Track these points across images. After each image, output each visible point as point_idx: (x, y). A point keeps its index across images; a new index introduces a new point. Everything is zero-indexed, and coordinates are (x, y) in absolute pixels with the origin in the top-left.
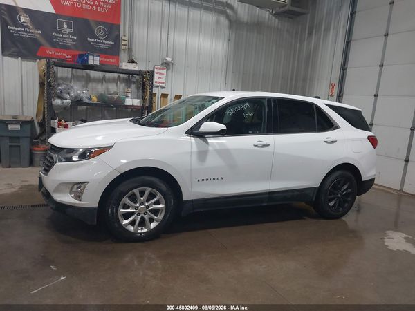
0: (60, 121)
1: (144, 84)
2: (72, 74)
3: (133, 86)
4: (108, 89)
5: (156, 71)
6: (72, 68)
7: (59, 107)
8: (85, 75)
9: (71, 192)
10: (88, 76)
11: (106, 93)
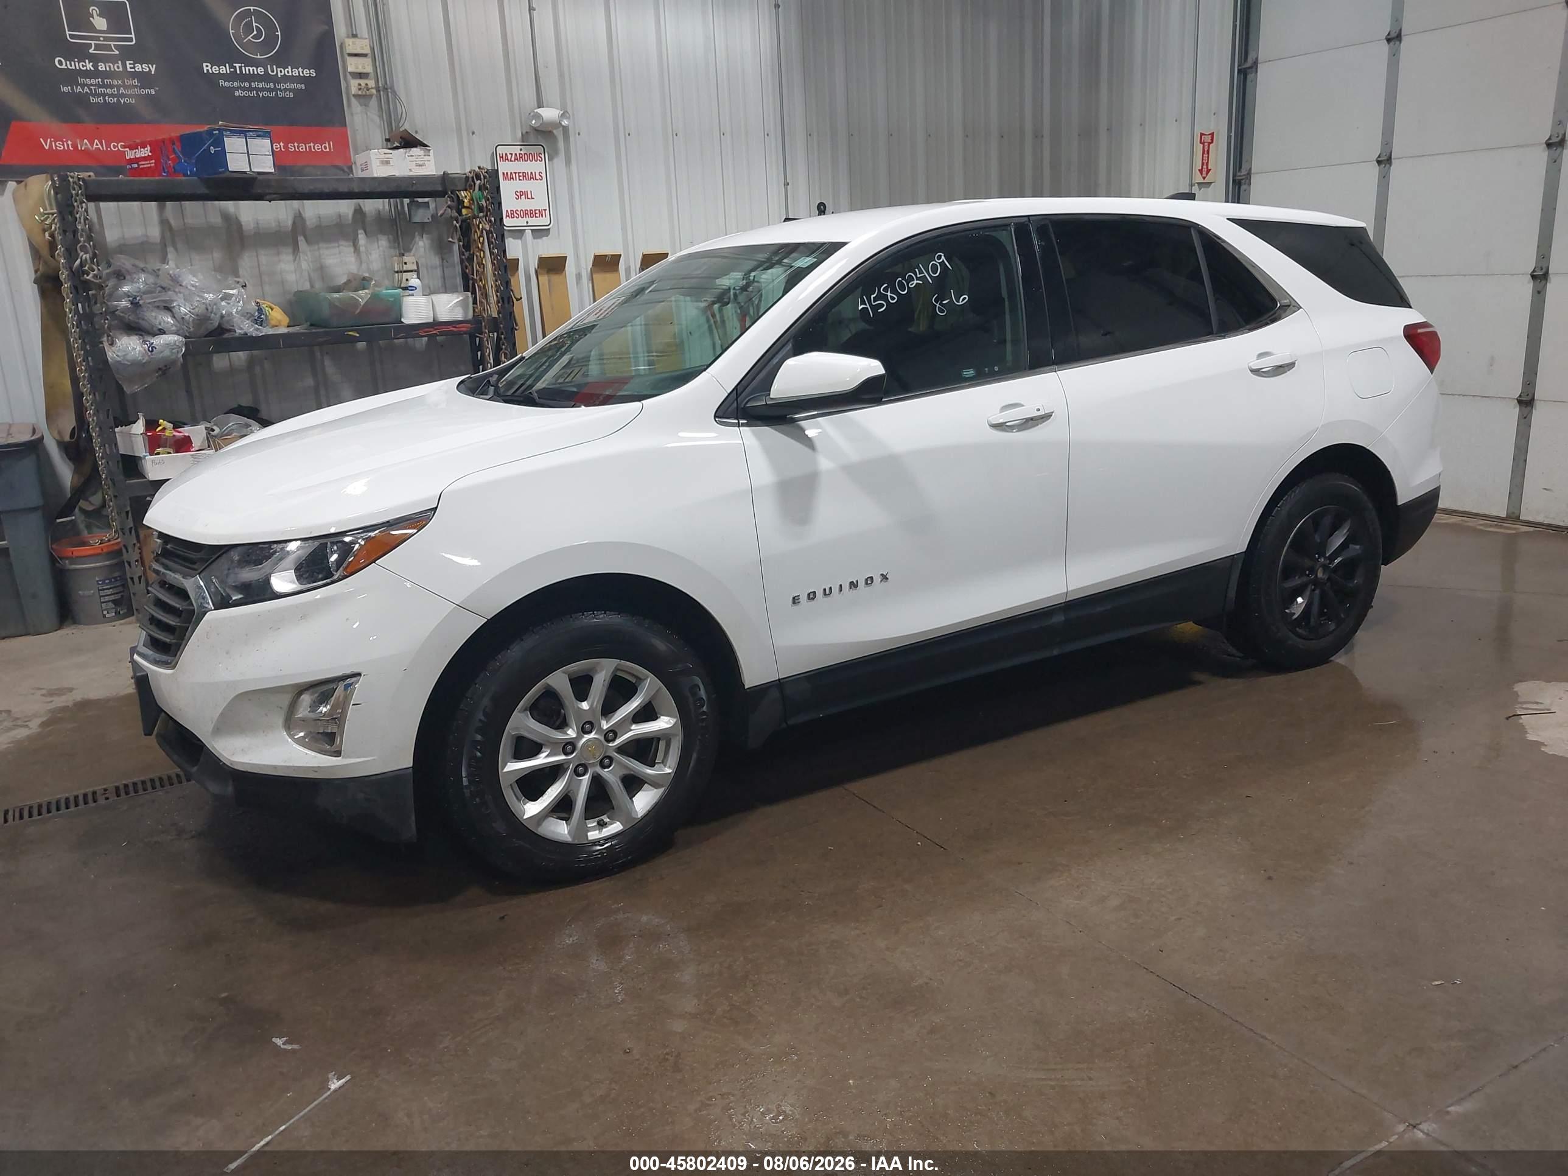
0: (151, 425)
1: (466, 229)
2: (164, 223)
3: (422, 245)
4: (321, 269)
5: (503, 167)
6: (160, 197)
7: (139, 369)
8: (216, 220)
9: (290, 724)
10: (232, 223)
11: (318, 285)
